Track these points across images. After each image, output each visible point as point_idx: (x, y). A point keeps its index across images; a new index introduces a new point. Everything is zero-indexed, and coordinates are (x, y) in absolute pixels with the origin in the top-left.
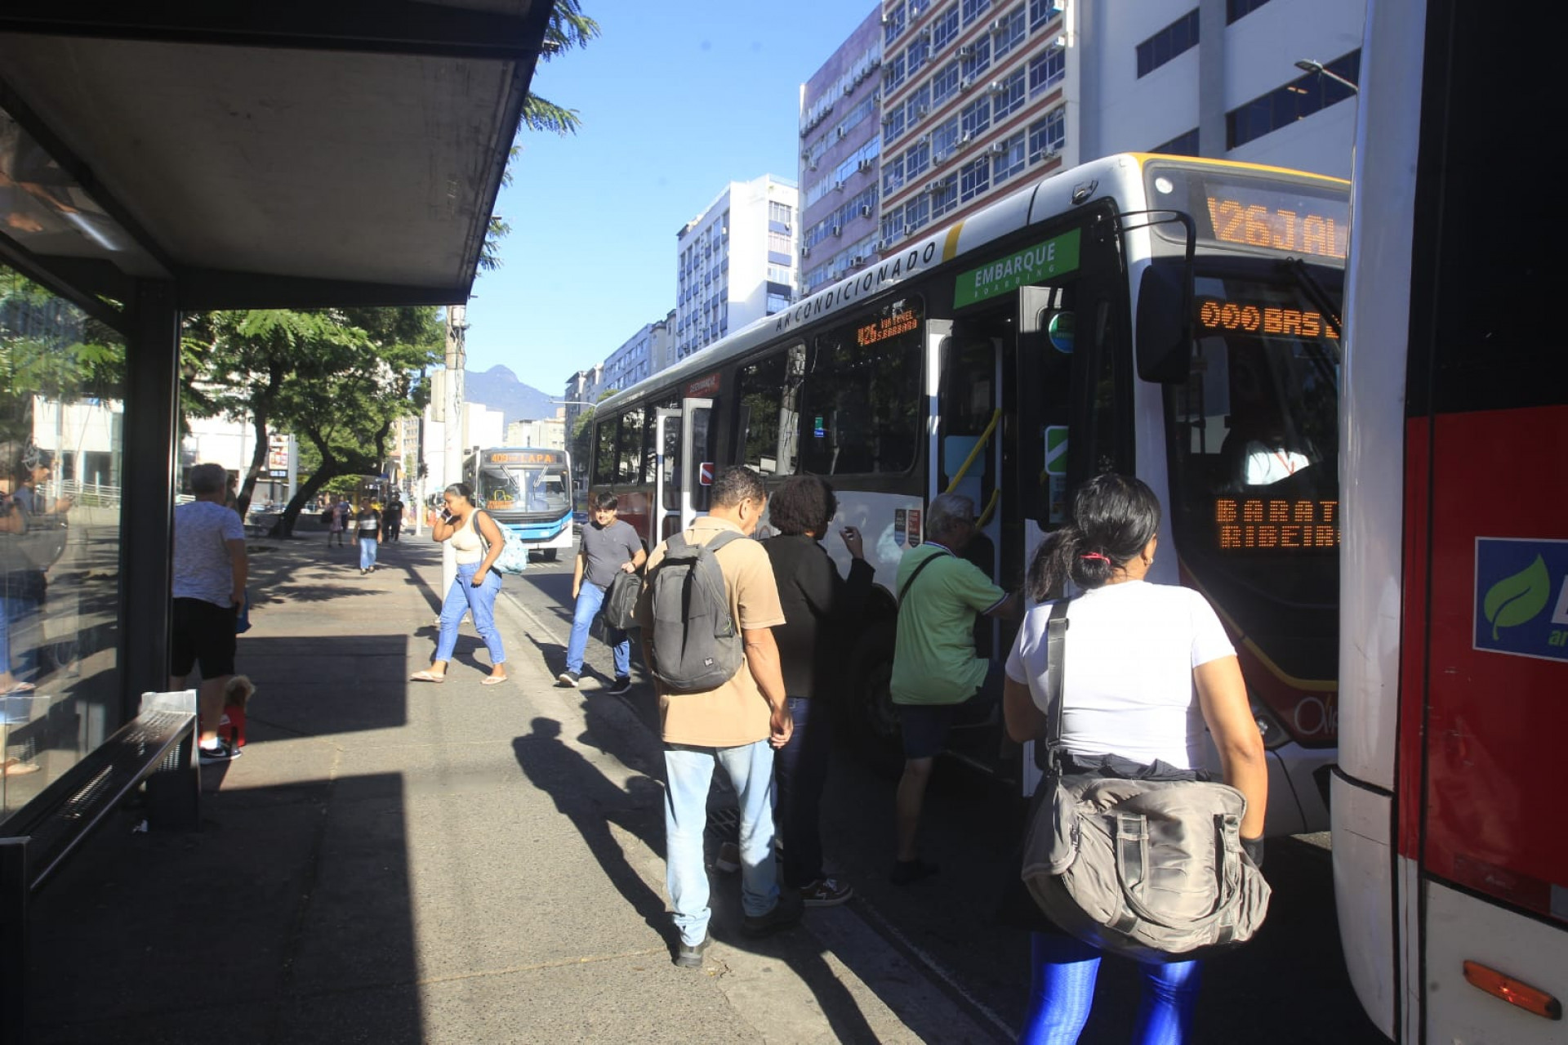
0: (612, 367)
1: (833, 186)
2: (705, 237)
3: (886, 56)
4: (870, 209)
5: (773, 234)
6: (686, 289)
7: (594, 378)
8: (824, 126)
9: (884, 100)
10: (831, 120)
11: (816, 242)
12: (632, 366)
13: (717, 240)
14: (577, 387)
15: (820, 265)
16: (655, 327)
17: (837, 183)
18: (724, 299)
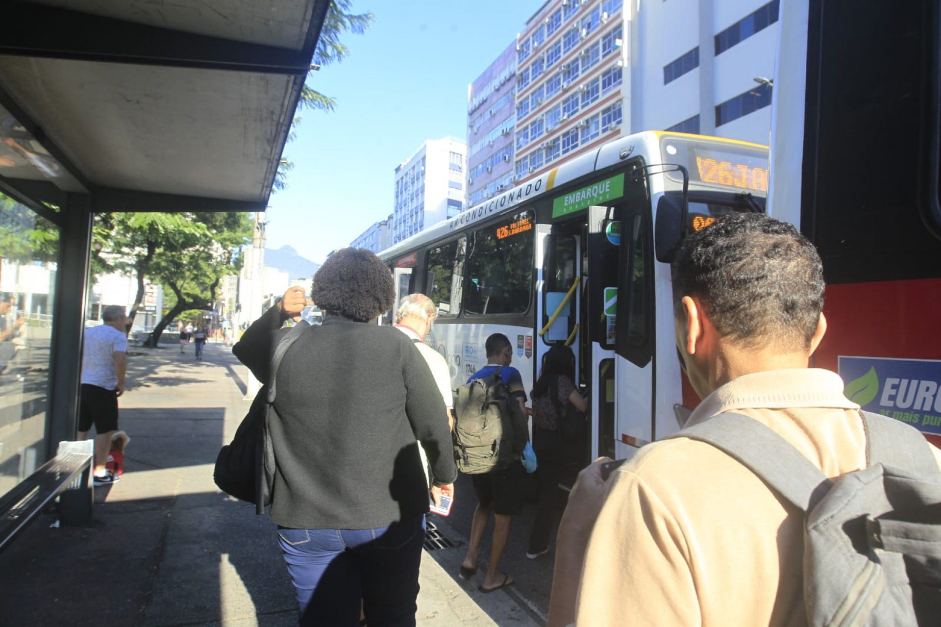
1: (487, 143)
2: (411, 172)
3: (519, 69)
4: (509, 157)
5: (452, 171)
6: (399, 202)
8: (482, 108)
9: (517, 95)
10: (486, 105)
11: (477, 176)
13: (418, 173)
15: (479, 190)
16: (380, 224)
17: (490, 142)
18: (422, 209)
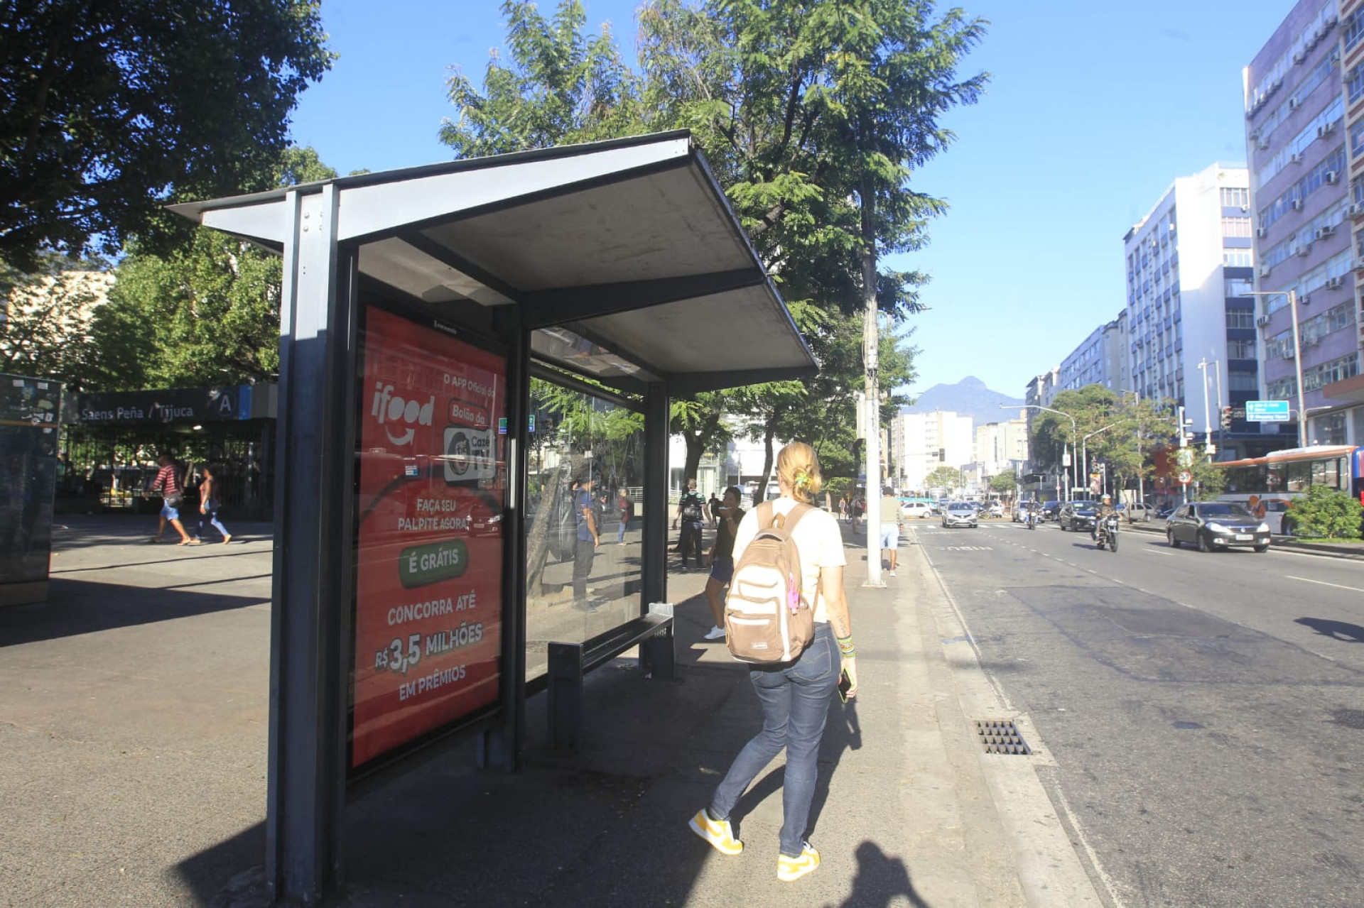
0: (1068, 368)
1: (1289, 159)
2: (1152, 235)
3: (1344, 11)
4: (1337, 174)
5: (1227, 220)
6: (1136, 288)
7: (1052, 380)
8: (1273, 101)
9: (1344, 57)
10: (1281, 94)
11: (1273, 220)
12: (1087, 366)
13: (1164, 237)
14: (1037, 390)
15: (1280, 242)
16: (1107, 328)
17: (1294, 156)
18: (1176, 292)
